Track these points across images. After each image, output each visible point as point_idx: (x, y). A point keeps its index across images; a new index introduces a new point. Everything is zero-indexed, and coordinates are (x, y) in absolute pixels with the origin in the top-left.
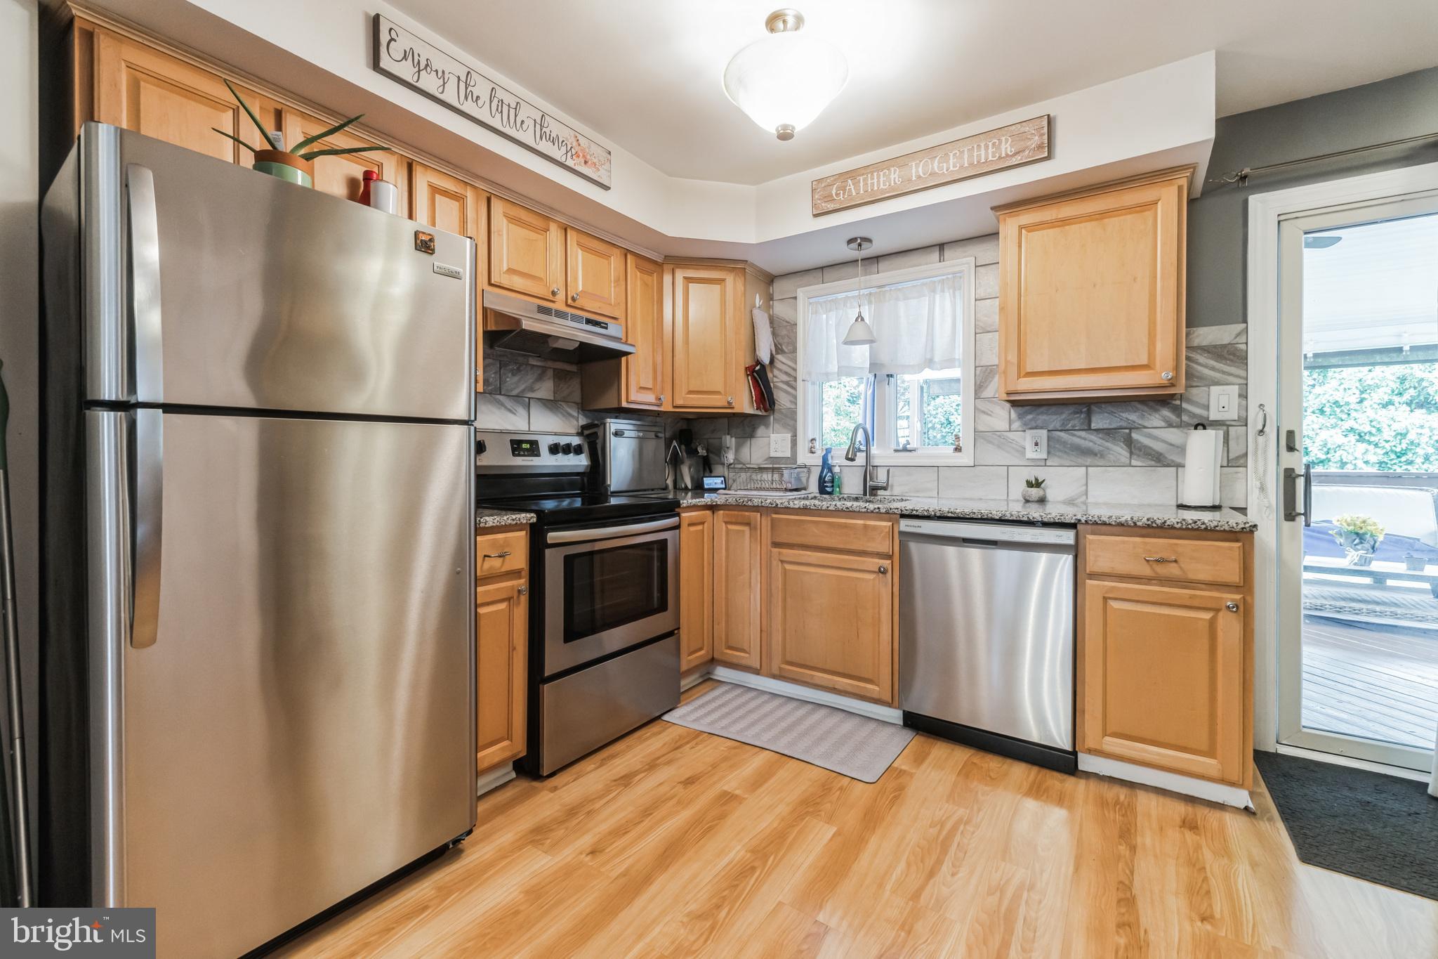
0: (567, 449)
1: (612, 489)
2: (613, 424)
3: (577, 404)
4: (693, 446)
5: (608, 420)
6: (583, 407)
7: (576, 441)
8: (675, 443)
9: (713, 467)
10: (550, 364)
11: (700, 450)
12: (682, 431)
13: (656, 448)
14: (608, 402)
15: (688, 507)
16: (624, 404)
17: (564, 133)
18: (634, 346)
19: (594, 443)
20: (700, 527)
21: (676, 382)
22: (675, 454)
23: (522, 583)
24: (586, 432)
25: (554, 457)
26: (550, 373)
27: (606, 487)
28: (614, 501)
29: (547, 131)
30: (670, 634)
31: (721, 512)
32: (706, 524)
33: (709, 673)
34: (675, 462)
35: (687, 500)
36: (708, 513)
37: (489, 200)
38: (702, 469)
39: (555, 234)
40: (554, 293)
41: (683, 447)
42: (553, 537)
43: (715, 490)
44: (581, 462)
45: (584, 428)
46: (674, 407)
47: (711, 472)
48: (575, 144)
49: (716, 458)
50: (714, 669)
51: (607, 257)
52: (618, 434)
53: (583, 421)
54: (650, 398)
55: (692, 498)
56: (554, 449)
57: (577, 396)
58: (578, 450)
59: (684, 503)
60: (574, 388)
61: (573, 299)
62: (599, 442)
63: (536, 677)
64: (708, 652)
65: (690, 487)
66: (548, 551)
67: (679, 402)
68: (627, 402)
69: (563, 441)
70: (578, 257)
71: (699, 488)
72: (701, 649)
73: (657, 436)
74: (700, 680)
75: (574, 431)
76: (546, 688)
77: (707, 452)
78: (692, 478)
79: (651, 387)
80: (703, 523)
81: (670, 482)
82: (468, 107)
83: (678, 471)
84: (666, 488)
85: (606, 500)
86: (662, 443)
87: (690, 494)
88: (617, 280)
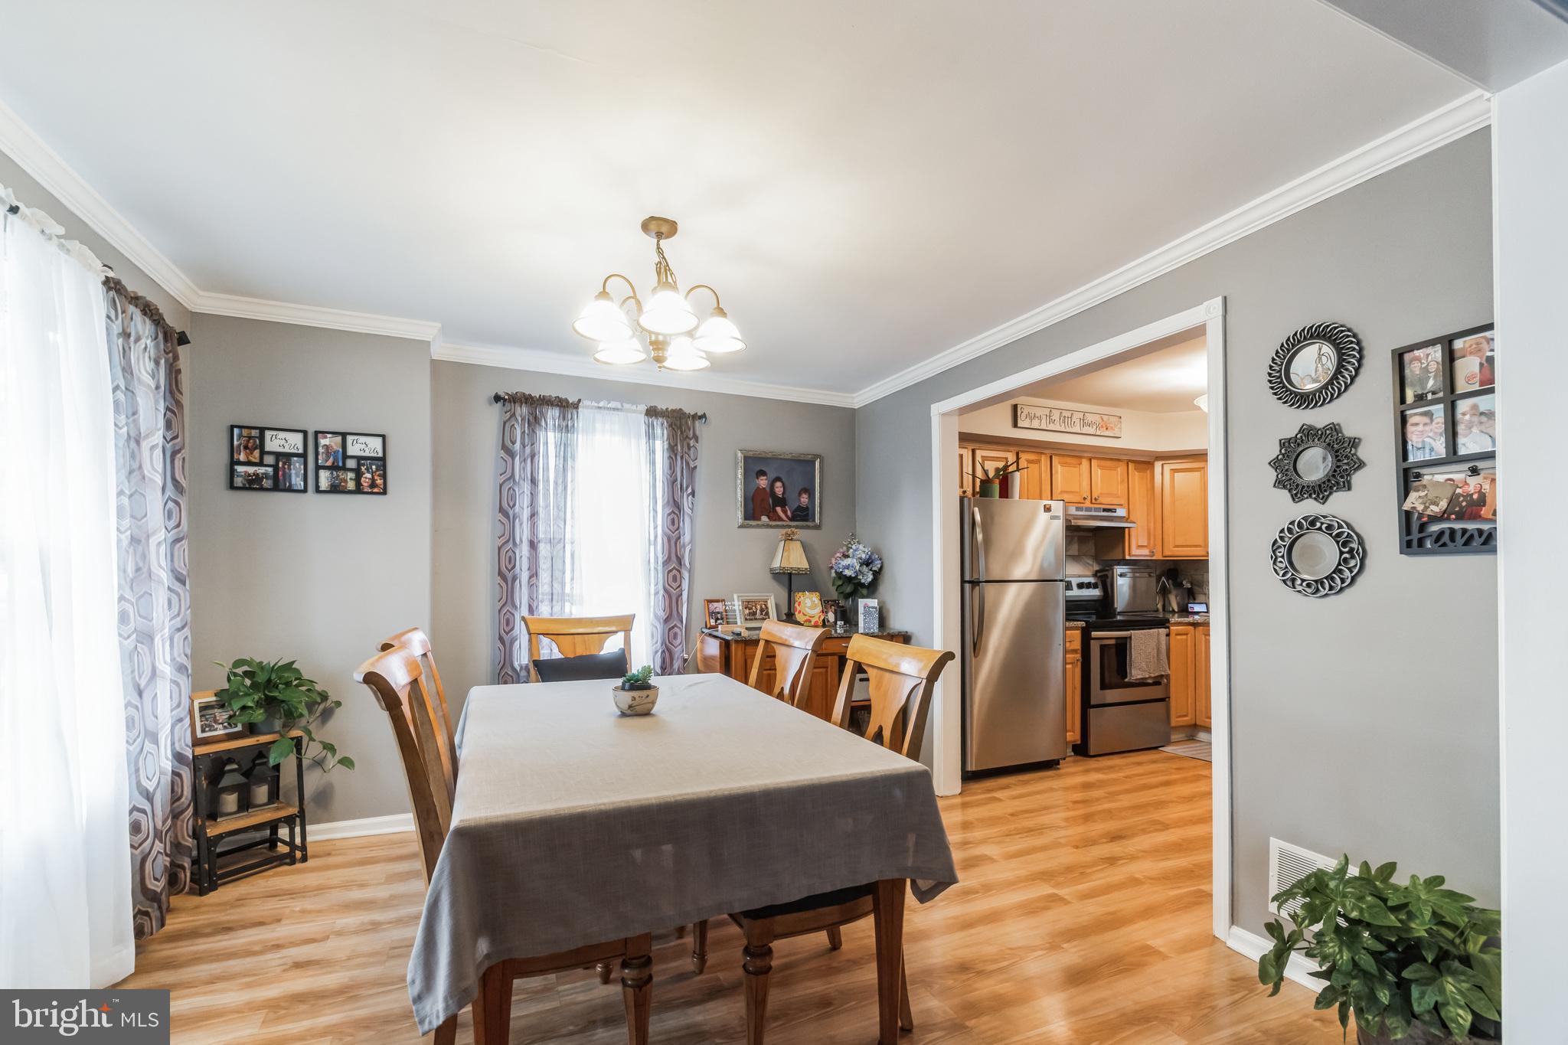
0: (1088, 586)
1: (1118, 610)
2: (1119, 570)
3: (1092, 556)
4: (1179, 580)
5: (1116, 567)
6: (1096, 558)
7: (1092, 580)
8: (1163, 579)
9: (1197, 596)
10: (1075, 534)
11: (1184, 582)
12: (1169, 570)
13: (1149, 584)
14: (1116, 555)
15: (1175, 623)
16: (1127, 557)
17: (1096, 418)
18: (1134, 523)
19: (1104, 580)
20: (1184, 637)
21: (1165, 540)
22: (1164, 587)
23: (1078, 656)
24: (1099, 574)
25: (1081, 590)
26: (1076, 538)
27: (1115, 610)
28: (1119, 618)
29: (1086, 421)
30: (1162, 700)
31: (1201, 628)
32: (1189, 635)
33: (1192, 736)
34: (1164, 592)
35: (1175, 619)
36: (1191, 628)
37: (1051, 457)
38: (1186, 596)
39: (1085, 463)
40: (1085, 499)
41: (1170, 581)
42: (1094, 634)
43: (1197, 613)
44: (1096, 593)
45: (1097, 572)
46: (1164, 557)
47: (1195, 599)
48: (1101, 421)
49: (1200, 590)
50: (1197, 734)
51: (1115, 469)
52: (1121, 575)
53: (1096, 567)
54: (1145, 552)
55: (1178, 618)
56: (1081, 586)
57: (1093, 552)
58: (1095, 586)
59: (1172, 620)
60: (1091, 547)
61: (1096, 499)
62: (1109, 581)
63: (1086, 704)
64: (1191, 719)
65: (1176, 610)
66: (1092, 642)
67: (1167, 553)
68: (1129, 555)
69: (1086, 580)
70: (1098, 473)
71: (1184, 611)
72: (1185, 716)
73: (1150, 576)
74: (1186, 739)
75: (1090, 573)
76: (1092, 711)
77: (1191, 584)
78: (1178, 604)
79: (1146, 544)
80: (1187, 634)
81: (1160, 606)
82: (1051, 427)
83: (1166, 599)
84: (1157, 611)
85: (1115, 617)
86: (1154, 580)
87: (1176, 615)
88: (1122, 481)
